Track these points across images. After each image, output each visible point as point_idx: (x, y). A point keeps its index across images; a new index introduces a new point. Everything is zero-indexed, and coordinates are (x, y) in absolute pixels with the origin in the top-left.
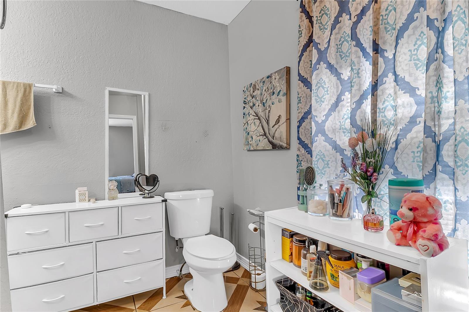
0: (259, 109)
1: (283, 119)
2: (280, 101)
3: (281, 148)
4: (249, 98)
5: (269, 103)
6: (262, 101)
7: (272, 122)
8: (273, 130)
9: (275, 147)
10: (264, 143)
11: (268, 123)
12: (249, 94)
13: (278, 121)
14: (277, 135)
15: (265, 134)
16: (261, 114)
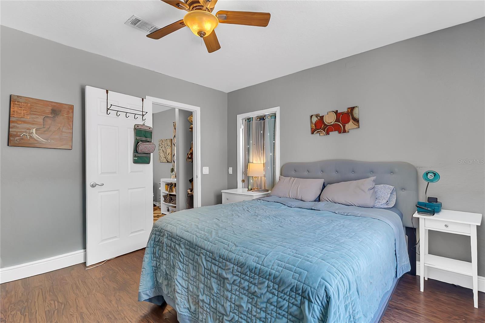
0: (164, 149)
1: (170, 154)
2: (169, 148)
3: (169, 162)
4: (161, 144)
5: (166, 148)
6: (164, 146)
7: (167, 154)
8: (167, 156)
9: (168, 162)
10: (165, 160)
11: (166, 154)
12: (160, 142)
13: (169, 154)
14: (168, 158)
15: (165, 157)
16: (164, 151)
